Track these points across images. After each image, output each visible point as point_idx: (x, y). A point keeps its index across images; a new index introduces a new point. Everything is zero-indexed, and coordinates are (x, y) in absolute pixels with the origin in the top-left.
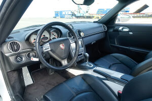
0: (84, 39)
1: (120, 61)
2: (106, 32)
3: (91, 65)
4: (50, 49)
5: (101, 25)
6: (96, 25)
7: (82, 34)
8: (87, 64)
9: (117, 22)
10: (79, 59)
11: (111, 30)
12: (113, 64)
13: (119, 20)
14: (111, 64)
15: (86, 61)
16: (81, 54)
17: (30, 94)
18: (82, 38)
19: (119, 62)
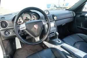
1: (84, 40)
2: (74, 17)
3: (59, 42)
4: (25, 28)
5: (71, 12)
7: (55, 18)
8: (57, 40)
9: (84, 10)
10: (52, 36)
11: (79, 16)
12: (77, 42)
13: (86, 9)
14: (76, 41)
15: (56, 38)
16: (54, 32)
17: (18, 55)
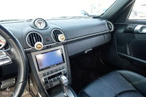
0: (69, 46)
6: (97, 21)
13: (136, 14)
18: (64, 44)
19: (134, 89)
